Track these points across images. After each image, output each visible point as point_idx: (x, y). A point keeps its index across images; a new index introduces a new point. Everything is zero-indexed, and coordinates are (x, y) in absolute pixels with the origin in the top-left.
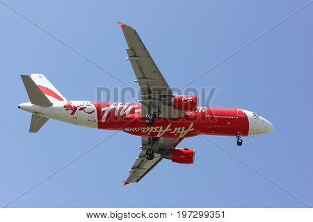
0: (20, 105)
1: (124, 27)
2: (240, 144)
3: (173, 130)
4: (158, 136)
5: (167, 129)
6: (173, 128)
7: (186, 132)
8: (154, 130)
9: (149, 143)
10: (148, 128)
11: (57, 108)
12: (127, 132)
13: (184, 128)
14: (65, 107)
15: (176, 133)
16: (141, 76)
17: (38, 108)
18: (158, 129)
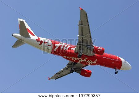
0: (14, 34)
1: (82, 10)
2: (116, 73)
3: (86, 61)
4: (78, 62)
5: (84, 60)
6: (87, 60)
7: (92, 63)
8: (78, 59)
9: (71, 64)
10: (75, 58)
11: (33, 40)
12: (64, 58)
13: (92, 61)
14: (37, 40)
15: (87, 62)
16: (81, 34)
17: (23, 38)
18: (80, 59)
